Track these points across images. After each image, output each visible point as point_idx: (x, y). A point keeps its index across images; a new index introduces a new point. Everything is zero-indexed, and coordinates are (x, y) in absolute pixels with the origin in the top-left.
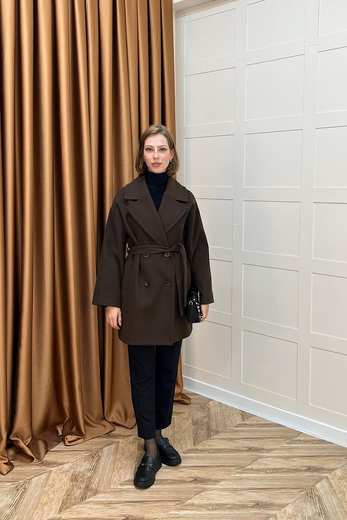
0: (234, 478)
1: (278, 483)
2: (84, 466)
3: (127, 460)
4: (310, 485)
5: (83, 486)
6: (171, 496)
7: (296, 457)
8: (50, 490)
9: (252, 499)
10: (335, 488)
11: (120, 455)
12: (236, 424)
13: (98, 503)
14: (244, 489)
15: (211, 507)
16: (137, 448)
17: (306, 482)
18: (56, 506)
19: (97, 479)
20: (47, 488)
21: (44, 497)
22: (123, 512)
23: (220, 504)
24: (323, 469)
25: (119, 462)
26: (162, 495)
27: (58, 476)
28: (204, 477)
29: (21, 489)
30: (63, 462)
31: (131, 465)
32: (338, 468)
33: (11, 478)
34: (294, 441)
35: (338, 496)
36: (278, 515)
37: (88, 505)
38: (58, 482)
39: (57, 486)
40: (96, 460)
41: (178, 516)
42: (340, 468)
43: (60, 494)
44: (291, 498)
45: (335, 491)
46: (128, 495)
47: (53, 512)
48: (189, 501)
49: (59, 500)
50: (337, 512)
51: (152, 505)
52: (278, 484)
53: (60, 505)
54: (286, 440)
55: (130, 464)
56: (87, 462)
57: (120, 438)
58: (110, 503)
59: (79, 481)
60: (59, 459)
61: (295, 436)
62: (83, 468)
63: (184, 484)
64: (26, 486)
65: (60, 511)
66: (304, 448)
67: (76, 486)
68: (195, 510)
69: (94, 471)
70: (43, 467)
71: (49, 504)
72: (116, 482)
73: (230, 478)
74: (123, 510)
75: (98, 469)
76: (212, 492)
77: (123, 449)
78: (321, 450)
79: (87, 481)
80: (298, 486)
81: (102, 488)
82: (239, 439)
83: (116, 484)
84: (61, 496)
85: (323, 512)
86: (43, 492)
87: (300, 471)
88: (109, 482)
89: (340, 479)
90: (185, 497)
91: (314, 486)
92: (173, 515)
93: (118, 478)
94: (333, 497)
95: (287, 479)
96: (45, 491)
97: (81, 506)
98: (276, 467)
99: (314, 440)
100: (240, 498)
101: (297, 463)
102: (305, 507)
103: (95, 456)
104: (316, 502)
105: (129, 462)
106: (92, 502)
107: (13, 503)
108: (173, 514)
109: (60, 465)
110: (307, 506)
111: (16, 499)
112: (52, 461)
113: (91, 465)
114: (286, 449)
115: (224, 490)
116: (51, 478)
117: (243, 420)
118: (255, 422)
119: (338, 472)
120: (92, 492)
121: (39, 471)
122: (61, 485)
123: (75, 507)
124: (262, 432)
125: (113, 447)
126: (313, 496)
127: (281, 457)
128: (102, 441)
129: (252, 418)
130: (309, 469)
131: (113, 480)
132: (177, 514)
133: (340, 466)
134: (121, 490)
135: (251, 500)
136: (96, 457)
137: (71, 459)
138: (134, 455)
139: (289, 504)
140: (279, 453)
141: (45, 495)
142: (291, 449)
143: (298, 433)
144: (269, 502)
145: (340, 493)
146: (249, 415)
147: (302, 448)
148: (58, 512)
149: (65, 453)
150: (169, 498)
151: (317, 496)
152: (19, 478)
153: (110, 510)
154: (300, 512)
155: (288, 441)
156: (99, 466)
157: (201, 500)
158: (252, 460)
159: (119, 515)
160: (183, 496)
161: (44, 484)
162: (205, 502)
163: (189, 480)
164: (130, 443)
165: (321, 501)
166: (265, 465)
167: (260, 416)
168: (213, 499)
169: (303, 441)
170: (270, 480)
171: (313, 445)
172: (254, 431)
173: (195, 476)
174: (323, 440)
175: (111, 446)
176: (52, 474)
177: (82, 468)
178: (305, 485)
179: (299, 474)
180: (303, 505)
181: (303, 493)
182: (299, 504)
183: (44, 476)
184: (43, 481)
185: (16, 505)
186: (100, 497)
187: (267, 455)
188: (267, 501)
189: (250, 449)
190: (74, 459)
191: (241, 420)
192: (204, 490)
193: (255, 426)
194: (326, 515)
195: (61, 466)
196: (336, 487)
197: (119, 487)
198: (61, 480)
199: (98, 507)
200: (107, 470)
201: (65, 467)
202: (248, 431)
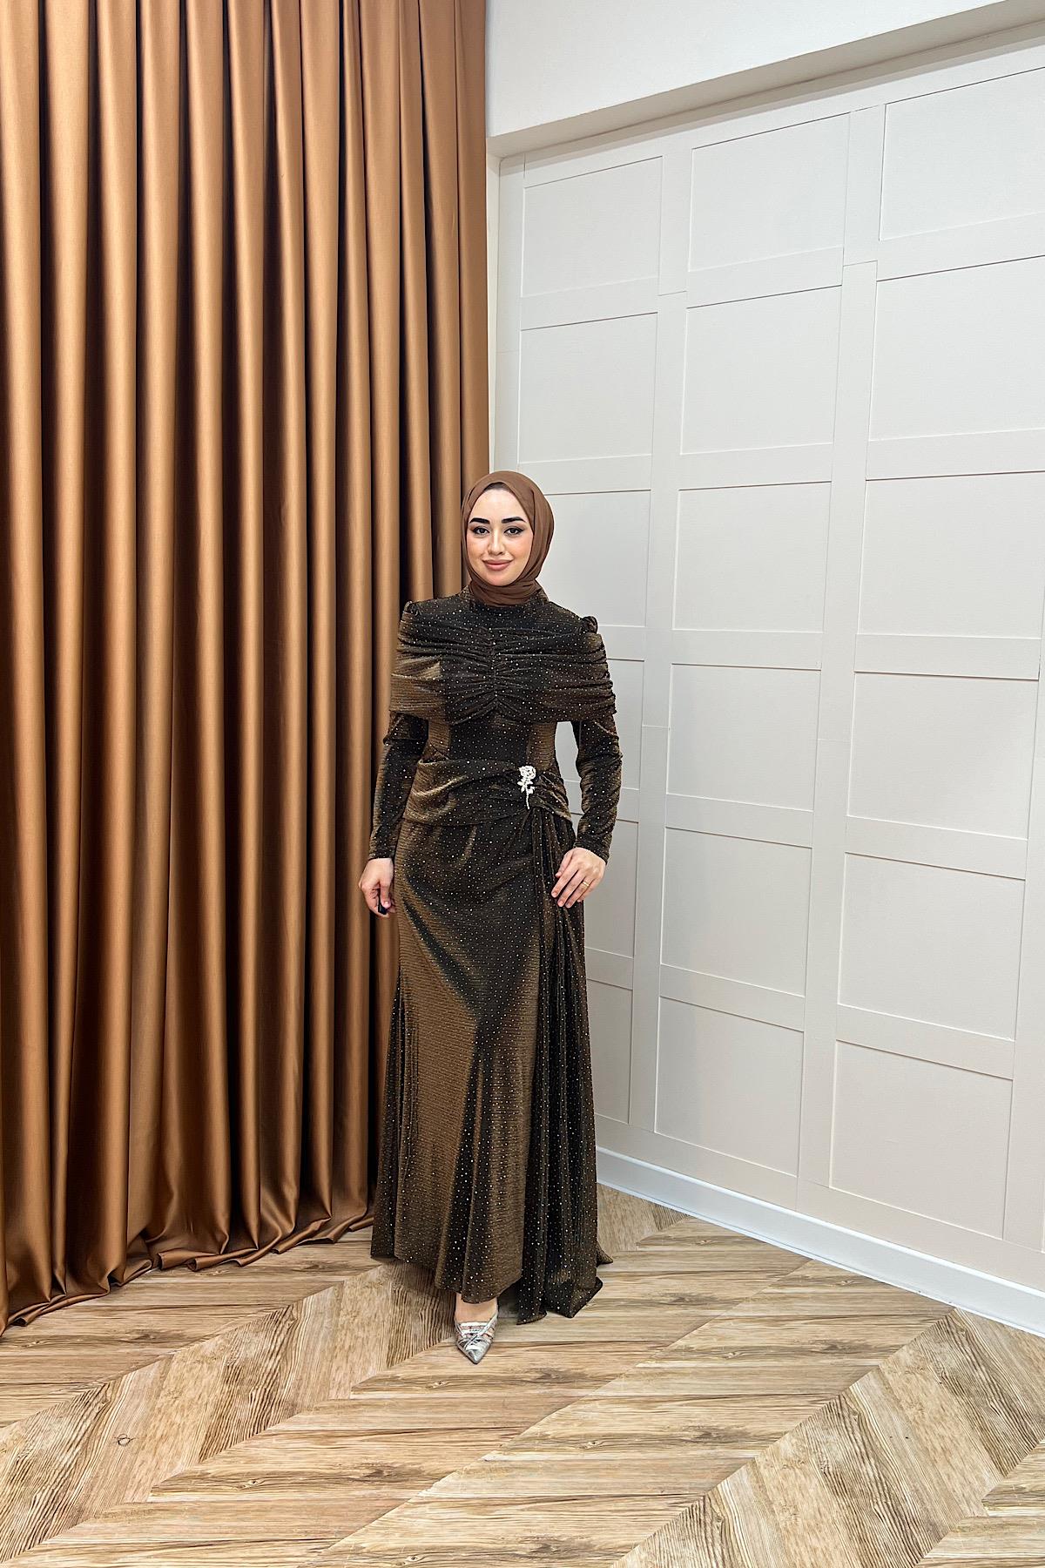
0: (643, 1371)
1: (754, 1383)
2: (255, 1346)
3: (366, 1329)
4: (835, 1386)
5: (257, 1394)
6: (486, 1417)
7: (797, 1319)
8: (172, 1405)
9: (691, 1421)
10: (899, 1393)
11: (348, 1317)
12: (643, 1238)
13: (301, 1435)
14: (671, 1399)
15: (590, 1443)
16: (392, 1299)
17: (826, 1381)
18: (191, 1444)
19: (293, 1377)
20: (163, 1400)
21: (157, 1423)
22: (367, 1458)
23: (614, 1435)
24: (867, 1347)
25: (346, 1335)
26: (462, 1416)
27: (191, 1369)
28: (569, 1370)
29: (95, 1401)
30: (202, 1335)
31: (380, 1341)
32: (903, 1345)
33: (66, 1374)
34: (791, 1279)
35: (906, 1412)
36: (760, 1460)
37: (274, 1442)
38: (191, 1383)
39: (189, 1394)
40: (285, 1330)
41: (507, 1465)
42: (909, 1345)
43: (199, 1412)
44: (790, 1420)
45: (899, 1401)
46: (377, 1414)
47: (184, 1459)
48: (534, 1429)
49: (197, 1428)
50: (903, 1449)
51: (438, 1438)
52: (754, 1385)
53: (203, 1442)
54: (773, 1276)
55: (375, 1339)
56: (262, 1335)
57: (344, 1272)
58: (329, 1436)
59: (245, 1381)
60: (189, 1328)
61: (796, 1267)
62: (253, 1351)
63: (517, 1388)
64: (109, 1395)
65: (203, 1456)
66: (816, 1297)
67: (238, 1394)
68: (549, 1450)
69: (284, 1357)
70: (147, 1348)
71: (171, 1440)
72: (343, 1382)
73: (632, 1371)
74: (366, 1452)
75: (293, 1352)
76: (592, 1405)
77: (354, 1301)
78: (861, 1301)
79: (268, 1381)
80: (807, 1389)
81: (307, 1400)
82: (652, 1274)
83: (342, 1388)
84: (201, 1418)
85: (870, 1452)
86: (153, 1409)
87: (810, 1352)
88: (325, 1384)
89: (910, 1371)
90: (523, 1418)
91: (846, 1389)
92: (497, 1464)
93: (345, 1374)
94: (892, 1415)
95: (779, 1373)
96: (158, 1406)
97: (257, 1443)
98: (748, 1344)
99: (842, 1277)
100: (664, 1421)
101: (803, 1333)
102: (825, 1441)
103: (284, 1320)
104: (852, 1428)
105: (372, 1333)
106: (285, 1432)
107: (77, 1437)
108: (495, 1461)
109: (193, 1342)
110: (831, 1439)
111: (84, 1426)
112: (170, 1331)
113: (274, 1342)
114: (772, 1299)
115: (620, 1400)
116: (171, 1375)
117: (660, 1227)
118: (689, 1234)
119: (905, 1355)
120: (281, 1408)
121: (139, 1358)
122: (201, 1391)
123: (241, 1445)
124: (709, 1256)
125: (328, 1296)
126: (846, 1414)
127: (760, 1320)
128: (298, 1282)
129: (682, 1221)
130: (832, 1348)
131: (334, 1379)
132: (505, 1461)
133: (909, 1339)
134: (355, 1403)
135: (690, 1424)
136: (285, 1322)
137: (222, 1327)
138: (384, 1316)
139: (785, 1433)
140: (754, 1309)
141: (160, 1416)
142: (784, 1298)
143: (800, 1259)
144: (735, 1428)
145: (910, 1406)
146: (675, 1214)
147: (812, 1298)
148: (198, 1458)
149: (205, 1312)
150: (482, 1422)
151: (855, 1413)
152: (88, 1374)
153: (332, 1452)
154: (815, 1452)
155: (775, 1280)
156: (294, 1345)
157: (564, 1425)
158: (687, 1327)
159: (356, 1466)
160: (518, 1416)
161: (156, 1389)
162: (573, 1430)
163: (529, 1377)
164: (371, 1285)
165: (864, 1424)
166: (721, 1338)
167: (700, 1218)
168: (594, 1424)
169: (814, 1279)
170: (734, 1375)
171: (838, 1290)
172: (688, 1255)
173: (545, 1367)
174: (862, 1276)
175: (322, 1293)
176: (174, 1365)
177: (252, 1347)
178: (823, 1388)
179: (809, 1361)
180: (820, 1434)
181: (818, 1407)
182: (810, 1433)
183: (152, 1371)
184: (152, 1383)
185: (86, 1443)
186: (304, 1421)
187: (724, 1313)
188: (730, 1427)
189: (680, 1300)
190: (228, 1326)
191: (655, 1229)
192: (570, 1401)
193: (691, 1242)
194: (877, 1459)
195: (196, 1345)
196: (901, 1392)
197: (352, 1397)
198: (198, 1380)
199: (301, 1445)
200: (317, 1354)
201: (207, 1347)
202: (673, 1255)
